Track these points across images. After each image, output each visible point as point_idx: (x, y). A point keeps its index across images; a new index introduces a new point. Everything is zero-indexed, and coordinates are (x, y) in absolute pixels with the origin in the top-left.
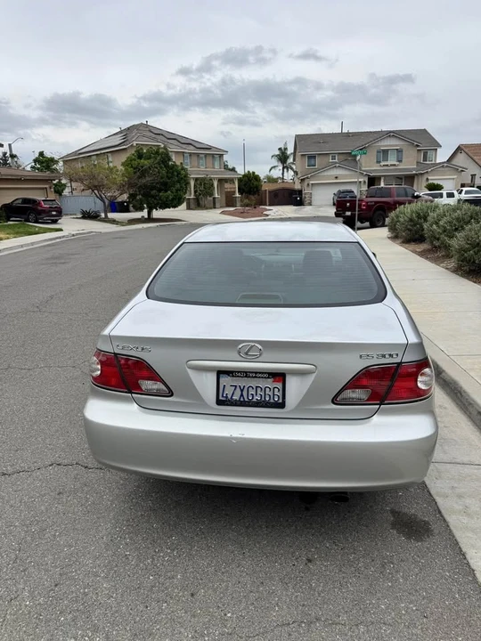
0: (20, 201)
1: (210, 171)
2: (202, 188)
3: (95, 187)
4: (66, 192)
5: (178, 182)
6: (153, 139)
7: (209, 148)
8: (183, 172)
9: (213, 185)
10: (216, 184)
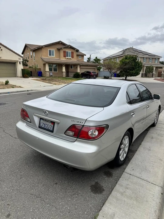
0: (86, 72)
1: (154, 64)
2: (148, 70)
3: (109, 68)
4: (101, 70)
5: (138, 67)
6: (133, 53)
7: (155, 56)
8: (140, 64)
9: (153, 69)
10: (154, 69)
